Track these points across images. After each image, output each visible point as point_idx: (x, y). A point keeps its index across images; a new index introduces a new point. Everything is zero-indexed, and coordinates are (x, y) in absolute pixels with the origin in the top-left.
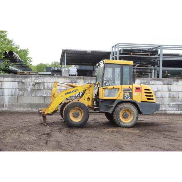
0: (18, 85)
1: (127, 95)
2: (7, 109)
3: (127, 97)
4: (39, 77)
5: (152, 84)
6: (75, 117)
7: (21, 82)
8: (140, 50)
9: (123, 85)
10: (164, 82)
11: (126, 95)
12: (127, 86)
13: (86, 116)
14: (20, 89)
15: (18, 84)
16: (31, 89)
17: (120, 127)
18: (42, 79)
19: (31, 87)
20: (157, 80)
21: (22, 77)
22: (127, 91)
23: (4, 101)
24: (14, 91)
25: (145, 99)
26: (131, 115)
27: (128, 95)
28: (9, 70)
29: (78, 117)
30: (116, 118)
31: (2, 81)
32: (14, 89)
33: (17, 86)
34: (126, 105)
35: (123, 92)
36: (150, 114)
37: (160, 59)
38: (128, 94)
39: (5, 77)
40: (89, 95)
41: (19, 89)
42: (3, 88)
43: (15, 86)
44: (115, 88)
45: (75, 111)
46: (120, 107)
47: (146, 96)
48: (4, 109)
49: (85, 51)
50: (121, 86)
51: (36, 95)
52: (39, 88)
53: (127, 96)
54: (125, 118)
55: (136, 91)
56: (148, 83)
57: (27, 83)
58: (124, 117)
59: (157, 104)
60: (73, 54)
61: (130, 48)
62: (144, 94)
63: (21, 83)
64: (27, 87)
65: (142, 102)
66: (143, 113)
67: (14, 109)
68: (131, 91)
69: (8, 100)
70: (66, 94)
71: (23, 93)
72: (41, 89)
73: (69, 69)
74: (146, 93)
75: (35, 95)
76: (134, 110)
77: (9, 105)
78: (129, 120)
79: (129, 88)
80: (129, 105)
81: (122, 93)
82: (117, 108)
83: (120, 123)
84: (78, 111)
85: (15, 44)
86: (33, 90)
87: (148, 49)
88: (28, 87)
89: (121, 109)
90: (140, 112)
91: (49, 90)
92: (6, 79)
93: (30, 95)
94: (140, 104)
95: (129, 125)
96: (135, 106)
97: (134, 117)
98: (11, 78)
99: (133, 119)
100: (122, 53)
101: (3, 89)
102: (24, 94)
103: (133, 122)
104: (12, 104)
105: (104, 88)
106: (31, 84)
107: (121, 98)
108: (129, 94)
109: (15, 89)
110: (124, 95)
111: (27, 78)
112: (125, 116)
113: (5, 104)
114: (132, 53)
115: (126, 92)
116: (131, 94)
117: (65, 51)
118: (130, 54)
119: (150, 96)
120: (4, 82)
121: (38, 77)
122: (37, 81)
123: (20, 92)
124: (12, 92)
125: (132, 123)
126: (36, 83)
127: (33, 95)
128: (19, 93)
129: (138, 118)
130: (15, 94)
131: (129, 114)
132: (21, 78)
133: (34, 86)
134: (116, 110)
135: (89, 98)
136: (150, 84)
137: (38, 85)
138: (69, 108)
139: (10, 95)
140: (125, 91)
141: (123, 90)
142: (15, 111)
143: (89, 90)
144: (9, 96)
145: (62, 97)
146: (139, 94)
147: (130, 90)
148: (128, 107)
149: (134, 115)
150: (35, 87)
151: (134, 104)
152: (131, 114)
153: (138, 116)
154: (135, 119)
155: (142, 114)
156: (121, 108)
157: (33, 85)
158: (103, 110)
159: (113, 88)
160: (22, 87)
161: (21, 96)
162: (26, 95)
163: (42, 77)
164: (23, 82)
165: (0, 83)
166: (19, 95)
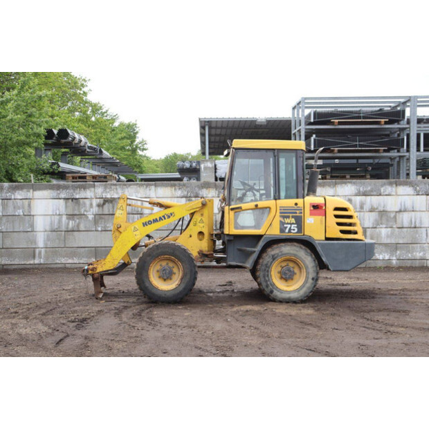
0: (66, 207)
1: (291, 224)
2: (42, 261)
3: (290, 229)
4: (113, 187)
5: (387, 193)
6: (165, 280)
7: (72, 199)
8: (359, 112)
9: (279, 199)
10: (418, 188)
11: (288, 224)
12: (290, 203)
13: (188, 276)
14: (71, 216)
15: (66, 203)
16: (95, 215)
17: (274, 300)
18: (120, 191)
19: (95, 210)
20: (400, 185)
21: (75, 188)
22: (291, 215)
23: (35, 243)
24: (56, 221)
25: (335, 231)
26: (301, 271)
27: (293, 224)
28: (59, 172)
29: (171, 279)
30: (263, 279)
31: (31, 197)
32: (56, 215)
33: (63, 210)
34: (287, 249)
35: (281, 216)
36: (349, 268)
37: (410, 130)
38: (293, 220)
39: (35, 188)
40: (202, 225)
41: (67, 215)
42: (32, 213)
43: (59, 210)
44: (259, 206)
45: (164, 263)
46: (273, 253)
47: (339, 224)
48: (37, 261)
49: (252, 121)
50: (274, 201)
51: (107, 229)
53: (289, 226)
54: (286, 280)
55: (311, 214)
56: (375, 193)
57: (85, 200)
58: (283, 276)
59: (365, 244)
60: (227, 128)
61: (333, 109)
62: (332, 221)
63: (72, 201)
64: (85, 211)
65: (327, 239)
66: (330, 267)
67: (58, 261)
68: (301, 213)
69: (44, 241)
70: (145, 224)
71: (76, 224)
73: (215, 165)
74: (337, 216)
75: (103, 229)
76: (308, 260)
77: (46, 252)
78: (296, 283)
79: (294, 205)
80: (295, 248)
81: (278, 219)
82: (265, 255)
83: (272, 292)
84: (171, 265)
85: (108, 113)
86: (99, 217)
87: (378, 109)
88: (88, 209)
89: (274, 258)
90: (322, 265)
91: (136, 216)
92: (38, 194)
93: (94, 229)
94: (323, 245)
95: (294, 296)
96: (309, 251)
97: (307, 278)
98: (49, 191)
99: (306, 282)
100: (312, 120)
101: (33, 216)
102: (78, 225)
103: (304, 289)
104: (52, 251)
105: (232, 209)
106: (95, 202)
107: (275, 231)
109: (59, 215)
110: (282, 223)
111: (84, 189)
112: (285, 274)
113: (37, 251)
114: (337, 121)
115: (288, 217)
116: (299, 222)
117: (205, 122)
118: (333, 123)
119: (350, 225)
120: (36, 200)
121: (109, 186)
122: (109, 196)
123: (71, 222)
124: (51, 224)
125: (302, 292)
126: (106, 201)
127: (100, 229)
128: (68, 224)
129: (317, 280)
130: (59, 227)
131: (296, 270)
132: (72, 191)
133: (101, 208)
134: (261, 261)
135: (201, 233)
136: (380, 195)
137: (111, 205)
138: (148, 258)
139: (48, 228)
140: (285, 213)
141: (281, 213)
142: (59, 266)
143: (202, 215)
144: (46, 231)
145: (135, 233)
146: (321, 221)
147: (298, 212)
148: (292, 252)
149: (308, 273)
150: (103, 210)
151: (308, 244)
152: (300, 268)
153: (318, 273)
154: (310, 281)
155: (328, 269)
156: (273, 256)
157: (99, 206)
158: (234, 260)
159: (254, 207)
160: (74, 210)
161: (73, 231)
162: (84, 229)
163: (118, 187)
164: (76, 199)
165: (26, 202)
166: (67, 228)
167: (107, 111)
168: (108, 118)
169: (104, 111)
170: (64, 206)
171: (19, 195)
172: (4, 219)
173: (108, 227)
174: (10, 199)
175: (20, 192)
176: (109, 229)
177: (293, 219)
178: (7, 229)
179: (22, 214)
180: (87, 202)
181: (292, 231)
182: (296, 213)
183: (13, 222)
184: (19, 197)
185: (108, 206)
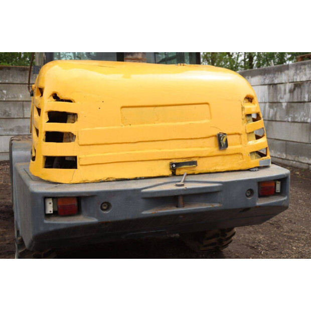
0: (269, 93)
4: (303, 67)
7: (273, 85)
14: (271, 104)
15: (269, 89)
16: (287, 103)
18: (308, 72)
19: (287, 97)
21: (275, 72)
32: (263, 102)
33: (267, 97)
41: (269, 102)
43: (264, 97)
51: (295, 121)
52: (301, 98)
57: (281, 86)
63: (273, 87)
64: (281, 98)
71: (274, 113)
72: (304, 102)
75: (293, 120)
86: (290, 106)
93: (286, 120)
98: (259, 77)
102: (276, 115)
106: (289, 86)
111: (281, 72)
121: (299, 67)
122: (298, 79)
123: (271, 110)
126: (296, 85)
127: (290, 120)
128: (269, 112)
132: (273, 75)
133: (292, 94)
137: (299, 90)
150: (293, 97)
157: (291, 91)
160: (273, 97)
161: (272, 121)
163: (306, 66)
164: (276, 84)
166: (269, 117)
170: (268, 92)
173: (297, 117)
176: (297, 120)
185: (297, 92)
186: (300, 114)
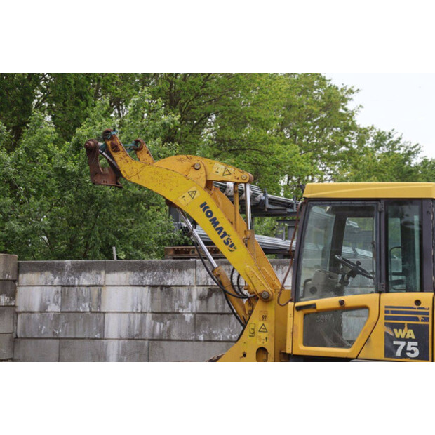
0: (152, 299)
1: (407, 340)
7: (162, 287)
11: (400, 339)
14: (159, 315)
15: (152, 293)
16: (195, 314)
19: (195, 305)
21: (166, 268)
22: (406, 322)
23: (105, 358)
24: (137, 322)
27: (411, 340)
31: (102, 283)
32: (137, 312)
35: (386, 324)
38: (411, 334)
39: (108, 269)
41: (152, 312)
42: (102, 310)
43: (141, 304)
51: (213, 339)
53: (402, 344)
57: (181, 289)
63: (162, 289)
68: (427, 320)
69: (118, 355)
71: (166, 329)
75: (208, 339)
79: (412, 305)
81: (381, 329)
85: (402, 142)
86: (201, 318)
88: (184, 303)
92: (113, 277)
93: (193, 338)
98: (129, 273)
101: (104, 313)
102: (169, 331)
106: (196, 292)
108: (413, 337)
109: (141, 312)
110: (389, 338)
111: (181, 270)
115: (401, 327)
116: (423, 336)
120: (107, 287)
123: (158, 324)
124: (129, 327)
126: (212, 290)
127: (201, 338)
128: (154, 328)
130: (141, 333)
132: (162, 273)
133: (205, 302)
135: (262, 350)
137: (220, 297)
139: (124, 334)
140: (395, 319)
141: (386, 318)
144: (120, 339)
147: (420, 317)
150: (207, 306)
157: (201, 298)
159: (337, 305)
160: (163, 304)
161: (162, 340)
162: (178, 338)
164: (167, 287)
165: (95, 291)
166: (153, 335)
167: (400, 139)
168: (402, 151)
169: (394, 139)
170: (149, 298)
171: (86, 279)
172: (63, 318)
173: (216, 335)
174: (73, 286)
175: (88, 274)
176: (216, 338)
177: (411, 331)
178: (66, 334)
179: (88, 310)
180: (184, 292)
181: (409, 354)
182: (417, 319)
183: (75, 322)
184: (85, 282)
185: (216, 300)
186: (222, 329)
